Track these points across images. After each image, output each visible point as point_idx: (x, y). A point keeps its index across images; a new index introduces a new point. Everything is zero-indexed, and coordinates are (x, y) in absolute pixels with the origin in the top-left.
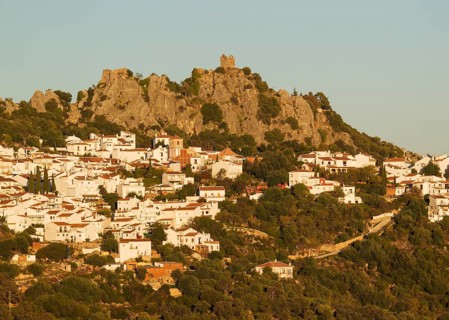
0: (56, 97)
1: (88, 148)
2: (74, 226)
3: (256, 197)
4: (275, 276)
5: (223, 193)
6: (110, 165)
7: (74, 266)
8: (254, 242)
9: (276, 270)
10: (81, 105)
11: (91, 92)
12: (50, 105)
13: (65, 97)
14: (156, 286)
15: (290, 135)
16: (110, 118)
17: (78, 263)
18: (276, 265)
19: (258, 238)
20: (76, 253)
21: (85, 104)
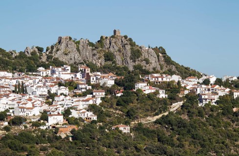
0: (36, 50)
1: (47, 73)
2: (28, 109)
3: (119, 95)
4: (120, 132)
5: (104, 93)
6: (55, 80)
7: (26, 127)
8: (116, 115)
9: (121, 128)
10: (47, 53)
11: (52, 47)
12: (33, 53)
13: (40, 50)
14: (63, 136)
15: (145, 67)
16: (61, 59)
17: (28, 126)
18: (122, 126)
19: (118, 114)
20: (28, 121)
21: (49, 53)
